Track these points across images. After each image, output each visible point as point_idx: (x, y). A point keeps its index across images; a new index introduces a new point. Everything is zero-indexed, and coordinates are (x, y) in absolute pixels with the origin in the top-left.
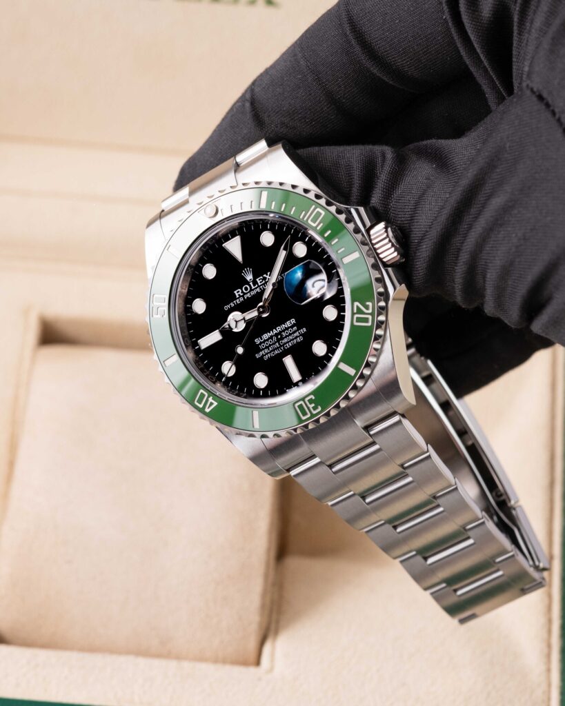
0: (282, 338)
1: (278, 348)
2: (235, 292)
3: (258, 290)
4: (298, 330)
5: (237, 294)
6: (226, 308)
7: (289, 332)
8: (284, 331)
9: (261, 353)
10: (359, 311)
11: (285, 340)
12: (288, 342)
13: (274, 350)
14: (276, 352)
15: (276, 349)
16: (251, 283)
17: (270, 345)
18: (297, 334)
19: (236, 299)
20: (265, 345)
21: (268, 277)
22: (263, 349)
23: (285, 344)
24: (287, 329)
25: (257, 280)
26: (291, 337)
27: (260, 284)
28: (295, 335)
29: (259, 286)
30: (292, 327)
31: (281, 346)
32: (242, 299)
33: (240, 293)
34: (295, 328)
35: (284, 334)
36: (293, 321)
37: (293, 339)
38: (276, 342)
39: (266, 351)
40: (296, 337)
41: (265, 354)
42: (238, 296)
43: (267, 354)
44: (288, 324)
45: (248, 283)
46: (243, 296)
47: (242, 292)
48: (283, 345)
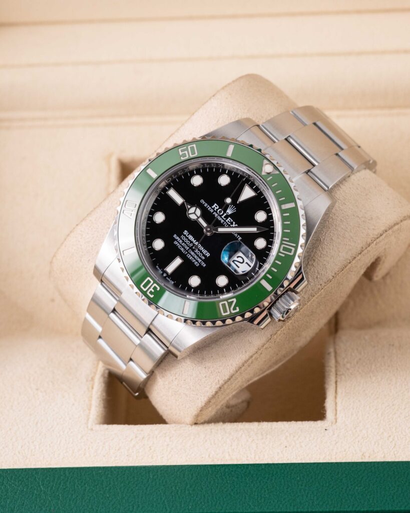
0: (193, 250)
1: (185, 249)
2: (215, 204)
3: (222, 221)
4: (203, 260)
5: (214, 206)
6: (202, 201)
7: (199, 254)
8: (199, 250)
9: (178, 238)
10: (230, 304)
11: (193, 253)
12: (192, 256)
13: (183, 247)
14: (182, 249)
15: (184, 248)
16: (225, 214)
17: (185, 243)
18: (200, 261)
19: (211, 206)
20: (185, 239)
21: (234, 225)
22: (181, 239)
23: (190, 254)
24: (201, 252)
25: (229, 218)
26: (196, 257)
27: (227, 221)
28: (199, 259)
29: (225, 221)
30: (204, 255)
31: (187, 251)
32: (212, 211)
33: (216, 208)
34: (203, 258)
35: (197, 251)
36: (208, 255)
37: (195, 259)
38: (189, 246)
39: (181, 241)
40: (197, 261)
41: (178, 241)
42: (213, 207)
43: (179, 243)
44: (205, 252)
45: (225, 212)
46: (214, 211)
47: (217, 210)
48: (189, 253)
